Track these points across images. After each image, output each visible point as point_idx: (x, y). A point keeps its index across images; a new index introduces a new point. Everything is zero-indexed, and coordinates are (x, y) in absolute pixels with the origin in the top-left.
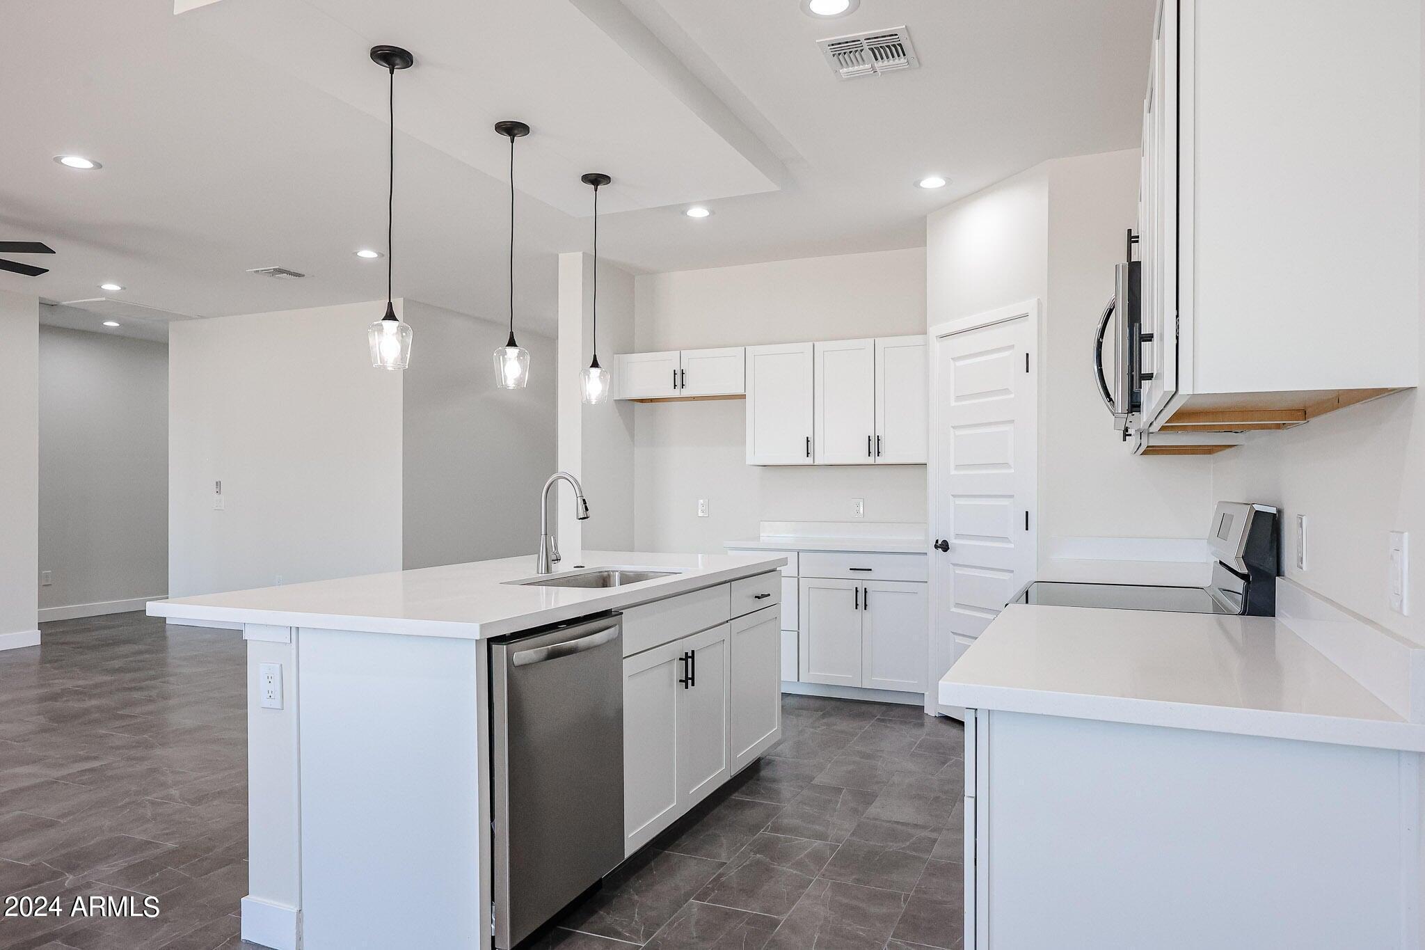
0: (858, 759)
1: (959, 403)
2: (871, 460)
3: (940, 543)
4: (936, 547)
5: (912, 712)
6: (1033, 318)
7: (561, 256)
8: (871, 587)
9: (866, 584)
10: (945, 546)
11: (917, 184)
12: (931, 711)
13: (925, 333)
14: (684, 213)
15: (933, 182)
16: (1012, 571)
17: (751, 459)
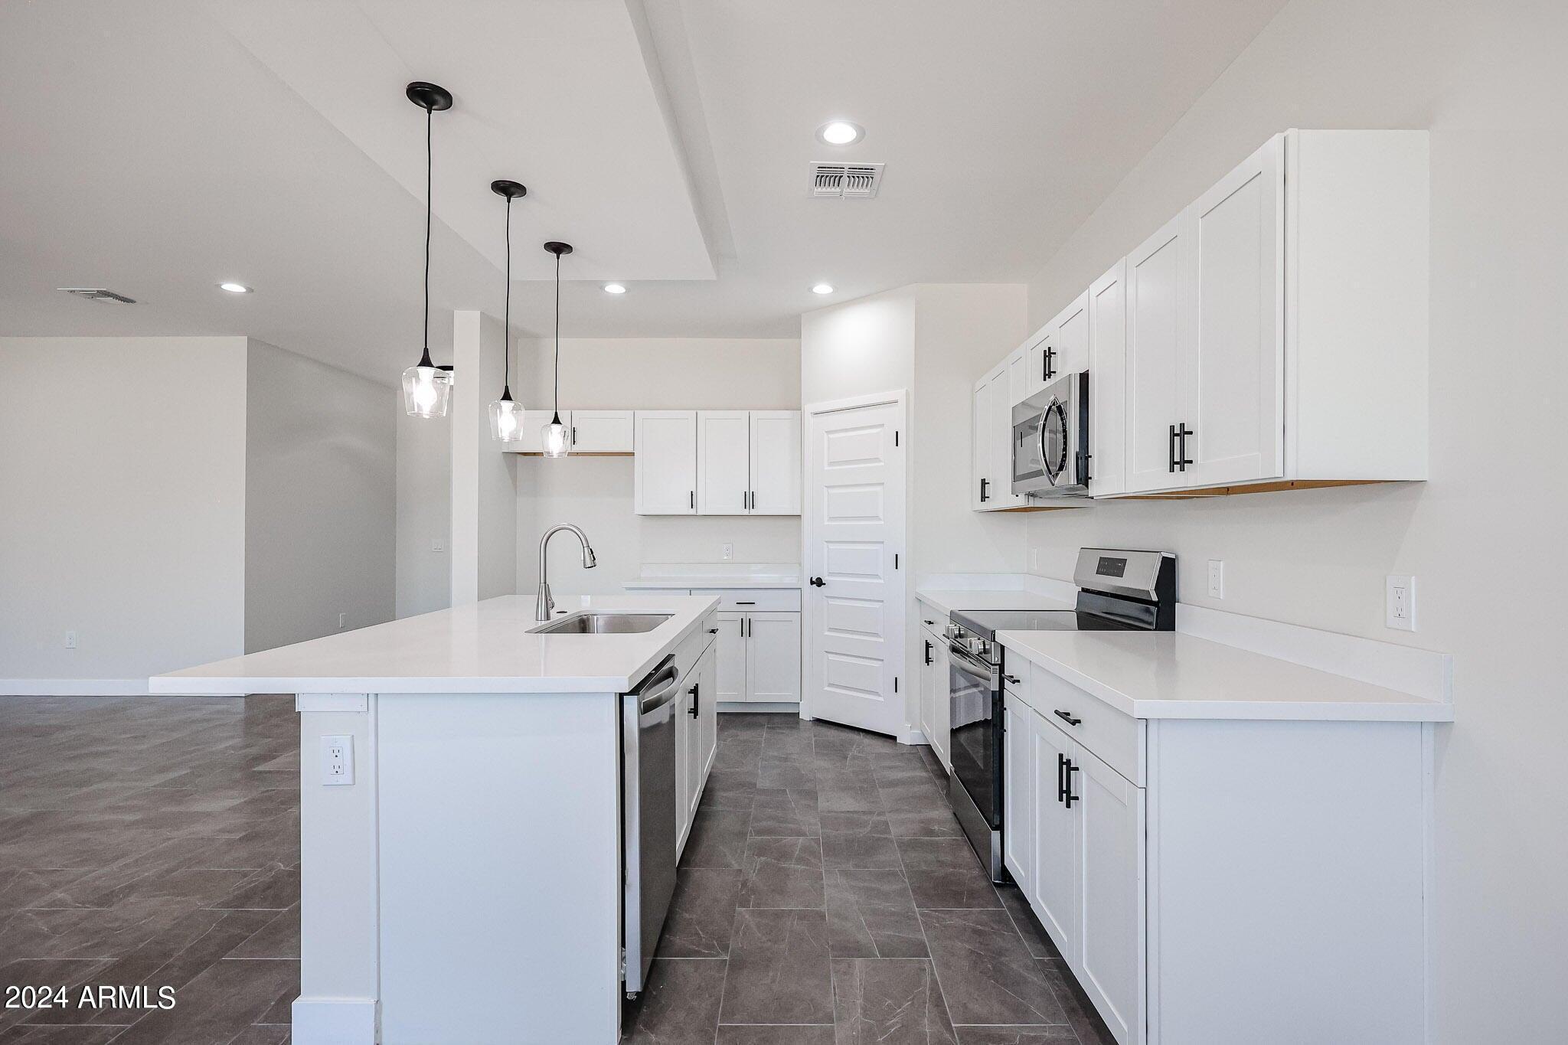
0: (777, 763)
1: (831, 468)
2: (746, 512)
3: (814, 580)
4: (812, 583)
5: (790, 719)
6: (902, 403)
7: (456, 312)
8: (753, 616)
9: (750, 615)
10: (819, 583)
11: (810, 289)
12: (806, 715)
13: (799, 408)
14: (602, 288)
15: (823, 289)
16: (882, 601)
17: (640, 510)
